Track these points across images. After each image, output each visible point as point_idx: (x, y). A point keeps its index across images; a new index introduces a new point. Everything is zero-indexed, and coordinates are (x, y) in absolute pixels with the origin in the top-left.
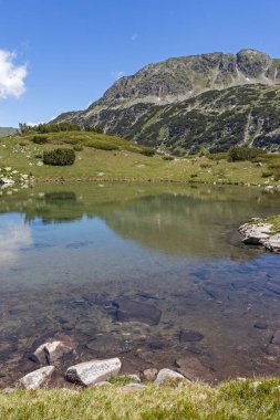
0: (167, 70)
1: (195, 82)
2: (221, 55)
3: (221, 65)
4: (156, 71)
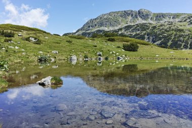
0: (110, 17)
1: (122, 22)
2: (132, 11)
3: (132, 15)
4: (105, 17)
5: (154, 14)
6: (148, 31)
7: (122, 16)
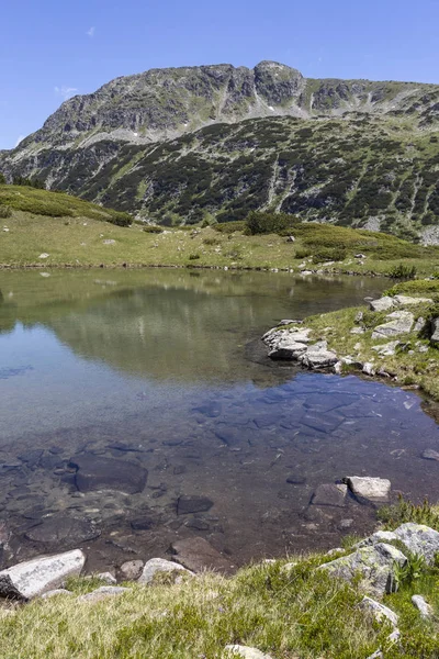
0: (147, 88)
1: (191, 110)
2: (231, 69)
3: (231, 85)
4: (130, 89)
5: (311, 82)
6: (284, 146)
7: (192, 88)
